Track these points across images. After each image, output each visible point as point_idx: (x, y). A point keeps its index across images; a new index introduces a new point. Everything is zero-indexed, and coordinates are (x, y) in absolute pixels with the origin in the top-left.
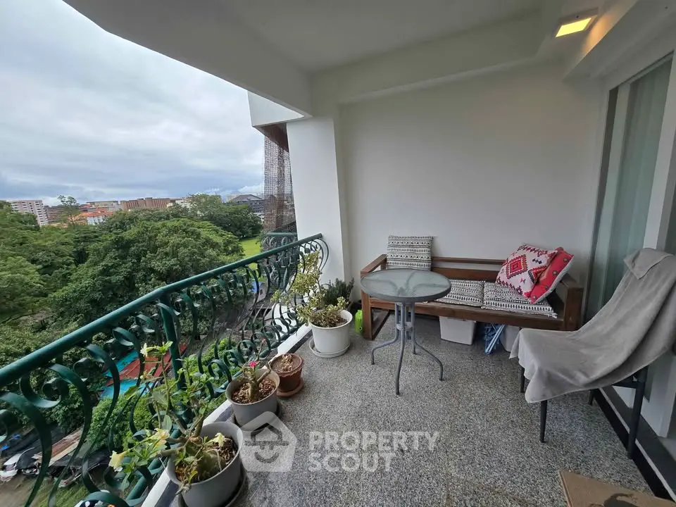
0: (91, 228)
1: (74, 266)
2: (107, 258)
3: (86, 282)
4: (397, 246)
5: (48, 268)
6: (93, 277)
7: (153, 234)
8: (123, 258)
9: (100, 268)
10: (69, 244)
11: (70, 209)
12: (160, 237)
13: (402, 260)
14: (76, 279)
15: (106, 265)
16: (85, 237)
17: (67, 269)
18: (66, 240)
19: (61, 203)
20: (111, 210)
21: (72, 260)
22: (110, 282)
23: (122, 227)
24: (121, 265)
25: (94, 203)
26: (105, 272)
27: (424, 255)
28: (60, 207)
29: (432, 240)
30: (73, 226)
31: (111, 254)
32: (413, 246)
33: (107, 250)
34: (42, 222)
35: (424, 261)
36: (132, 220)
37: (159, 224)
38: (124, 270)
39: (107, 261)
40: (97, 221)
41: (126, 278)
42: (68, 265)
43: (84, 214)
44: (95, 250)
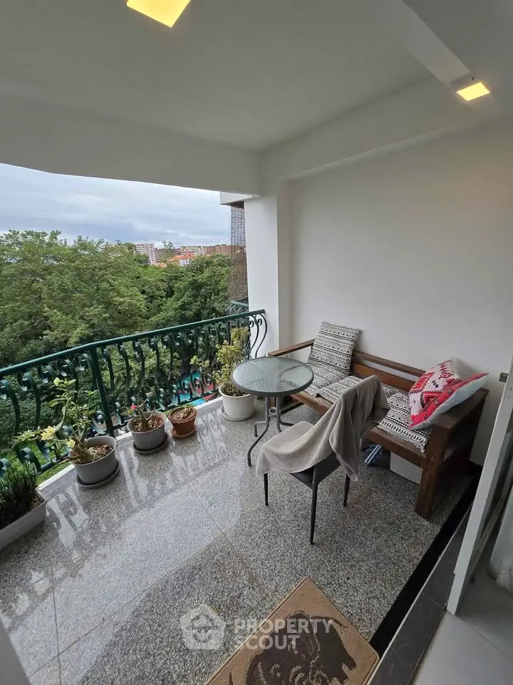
0: (180, 269)
1: (165, 299)
2: (185, 297)
3: (171, 313)
4: (326, 333)
5: (151, 298)
6: (176, 309)
7: (218, 279)
8: (195, 296)
9: (180, 303)
10: (164, 281)
11: (170, 252)
12: (222, 283)
13: (325, 349)
14: (165, 310)
15: (184, 302)
16: (176, 276)
17: (161, 301)
18: (162, 278)
19: (164, 247)
20: (196, 255)
21: (164, 294)
22: (184, 315)
23: (201, 270)
24: (192, 303)
25: (185, 247)
26: (183, 307)
27: (345, 347)
28: (163, 249)
29: (360, 333)
30: (170, 266)
31: (188, 293)
32: (338, 337)
33: (186, 289)
34: (153, 262)
35: (343, 354)
36: (208, 264)
37: (223, 270)
38: (195, 307)
39: (185, 299)
40: (185, 263)
41: (195, 314)
42: (162, 297)
43: (177, 257)
44: (178, 289)
